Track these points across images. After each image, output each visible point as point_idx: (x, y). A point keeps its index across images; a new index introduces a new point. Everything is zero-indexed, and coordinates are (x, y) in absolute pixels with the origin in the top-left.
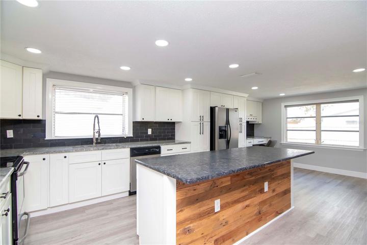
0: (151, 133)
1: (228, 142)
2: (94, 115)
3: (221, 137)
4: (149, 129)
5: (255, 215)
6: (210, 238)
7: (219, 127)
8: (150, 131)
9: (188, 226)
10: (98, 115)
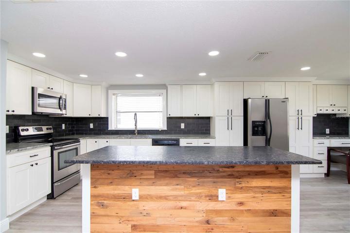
0: (184, 128)
1: (268, 142)
2: (134, 113)
3: (255, 133)
4: (182, 124)
5: (197, 222)
6: (126, 220)
7: (253, 121)
8: (183, 126)
9: (102, 201)
10: (137, 113)
